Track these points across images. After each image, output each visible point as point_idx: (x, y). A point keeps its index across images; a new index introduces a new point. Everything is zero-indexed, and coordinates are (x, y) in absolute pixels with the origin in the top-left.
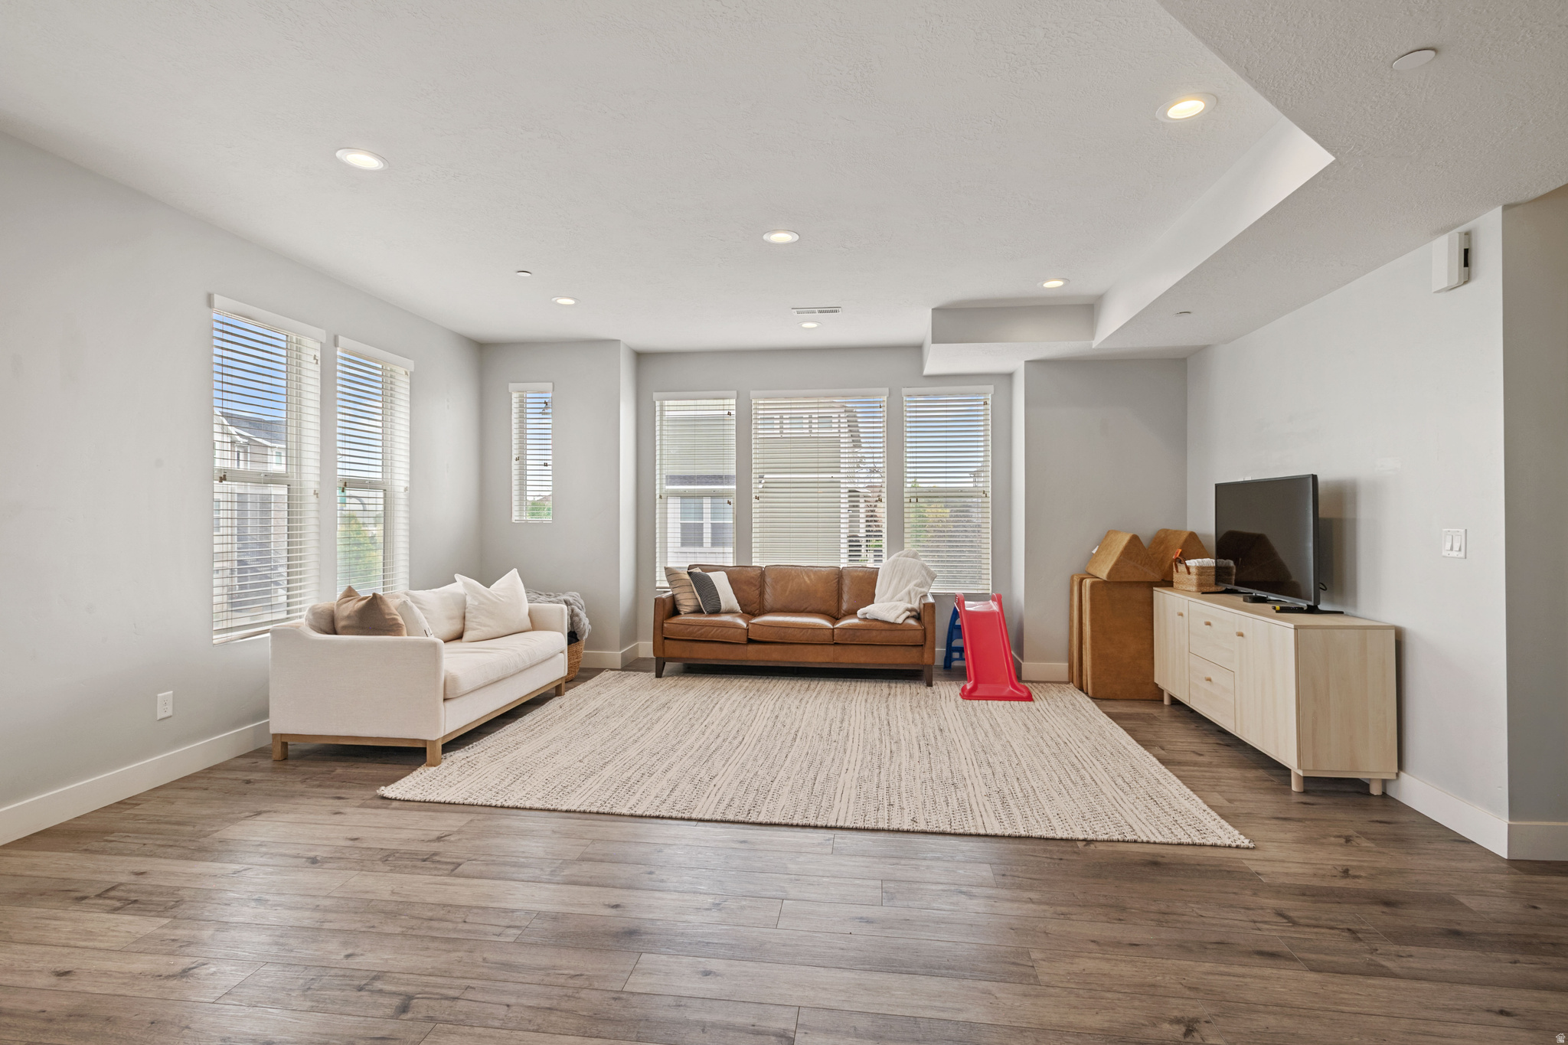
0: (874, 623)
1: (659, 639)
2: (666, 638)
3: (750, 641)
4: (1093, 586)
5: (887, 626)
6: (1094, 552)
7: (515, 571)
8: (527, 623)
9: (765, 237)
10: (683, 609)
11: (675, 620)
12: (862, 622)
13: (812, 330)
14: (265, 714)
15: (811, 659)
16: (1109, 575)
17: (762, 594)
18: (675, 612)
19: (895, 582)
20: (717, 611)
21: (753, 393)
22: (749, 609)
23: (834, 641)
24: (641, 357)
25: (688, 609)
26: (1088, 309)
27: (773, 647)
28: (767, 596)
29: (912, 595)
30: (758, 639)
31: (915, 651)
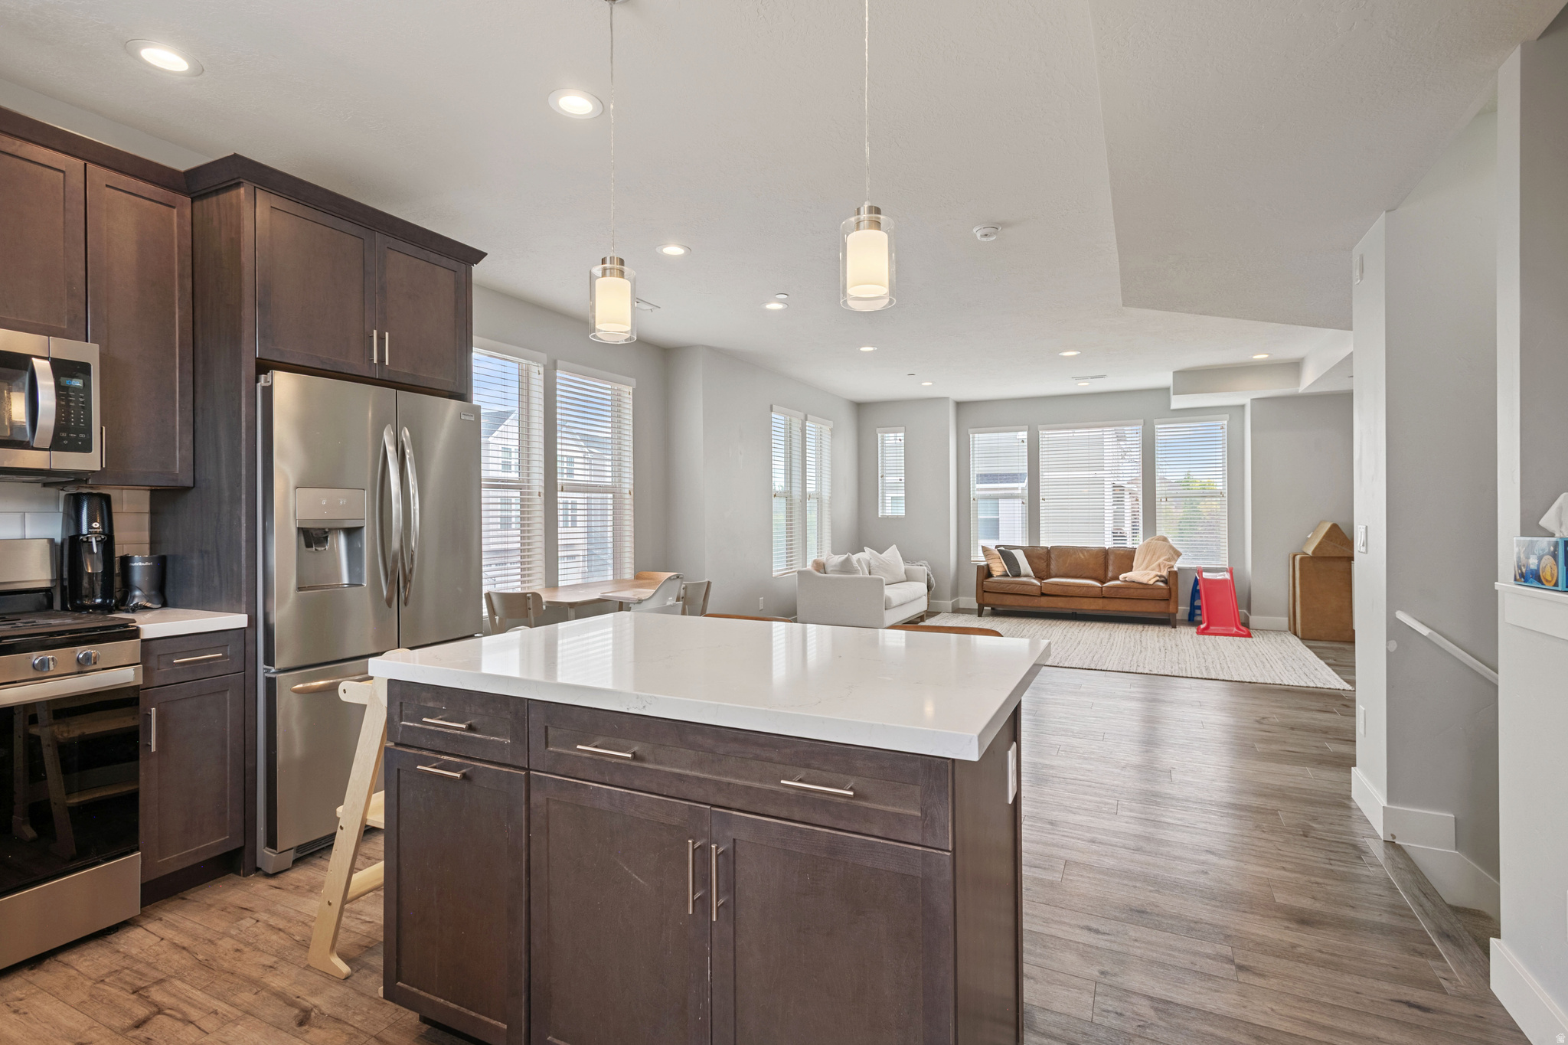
0: (1132, 584)
1: (980, 591)
2: (985, 591)
3: (1043, 595)
4: (1302, 559)
5: (1141, 586)
6: (1309, 536)
7: (894, 546)
8: (904, 578)
10: (995, 574)
11: (991, 579)
12: (1123, 583)
13: (1084, 386)
14: (796, 614)
15: (1085, 607)
16: (1314, 552)
17: (1048, 565)
18: (989, 575)
19: (1148, 558)
20: (1019, 575)
21: (1039, 426)
22: (1039, 575)
23: (1102, 596)
24: (959, 405)
25: (999, 574)
26: (1295, 366)
27: (1059, 598)
28: (1052, 567)
29: (1162, 566)
30: (1049, 593)
31: (1163, 604)
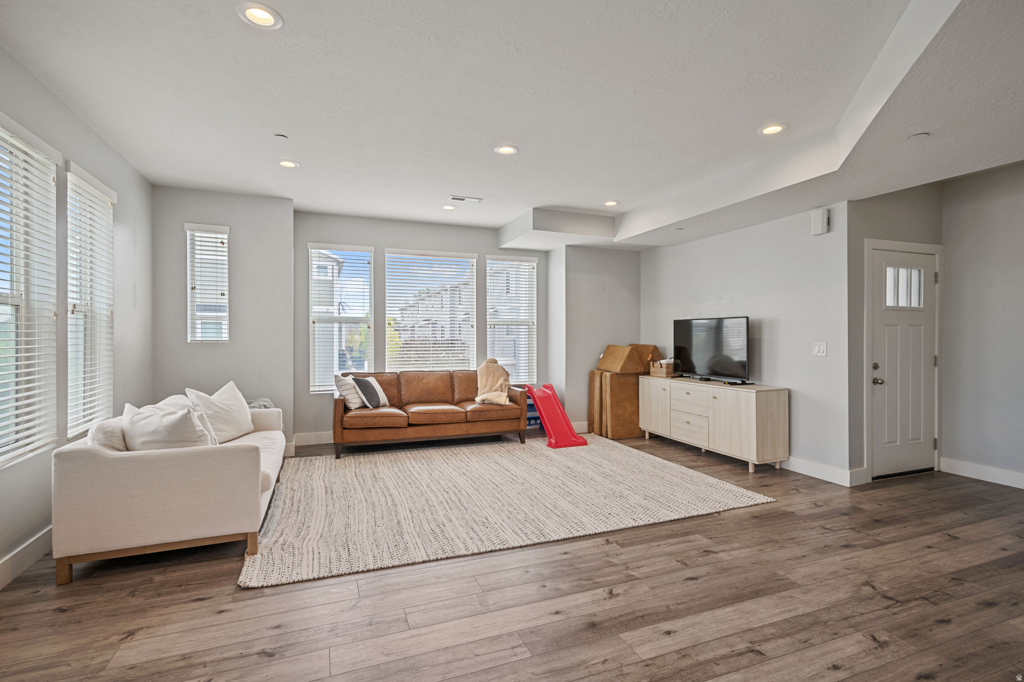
0: (492, 406)
1: (339, 429)
2: (344, 428)
3: (410, 425)
4: (611, 376)
5: (500, 408)
6: (601, 357)
7: (231, 383)
9: (496, 150)
10: (353, 406)
11: (350, 414)
12: (480, 406)
13: (449, 212)
15: (451, 434)
16: (621, 370)
17: (399, 392)
18: (347, 409)
19: (490, 379)
20: (377, 406)
21: (386, 249)
22: (392, 403)
23: (467, 419)
25: (357, 406)
26: (613, 220)
27: (425, 428)
28: (403, 393)
29: (503, 387)
30: (415, 423)
